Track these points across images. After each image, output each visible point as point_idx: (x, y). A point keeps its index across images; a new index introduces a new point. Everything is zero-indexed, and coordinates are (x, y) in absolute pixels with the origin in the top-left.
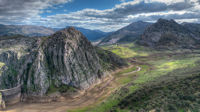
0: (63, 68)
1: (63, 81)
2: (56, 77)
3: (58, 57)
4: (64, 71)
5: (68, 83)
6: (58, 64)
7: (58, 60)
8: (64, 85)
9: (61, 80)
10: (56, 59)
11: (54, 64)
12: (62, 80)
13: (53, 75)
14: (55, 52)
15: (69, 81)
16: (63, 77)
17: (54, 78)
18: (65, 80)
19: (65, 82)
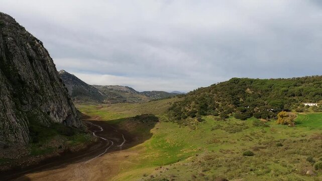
0: (53, 86)
1: (51, 116)
2: (35, 106)
3: (31, 59)
4: (54, 92)
5: (61, 120)
6: (37, 76)
7: (32, 66)
8: (57, 124)
9: (49, 113)
10: (28, 62)
11: (19, 75)
12: (51, 113)
13: (25, 102)
14: (17, 48)
15: (66, 115)
16: (53, 106)
17: (27, 108)
18: (58, 113)
19: (55, 119)
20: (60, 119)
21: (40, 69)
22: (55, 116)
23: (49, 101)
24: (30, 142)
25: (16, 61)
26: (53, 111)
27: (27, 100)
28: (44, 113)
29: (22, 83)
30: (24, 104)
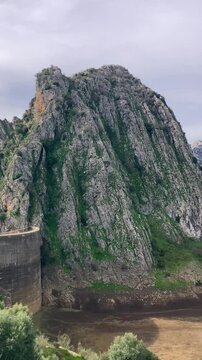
0: (182, 171)
1: (182, 224)
2: (157, 206)
3: (149, 129)
4: (185, 182)
5: (199, 234)
6: (158, 155)
7: (152, 140)
8: (191, 239)
9: (178, 219)
10: (146, 135)
11: (135, 158)
12: (181, 220)
13: (144, 199)
14: (132, 115)
16: (184, 207)
17: (147, 210)
18: (192, 221)
19: (188, 230)
20: (196, 231)
21: (163, 145)
22: (188, 225)
23: (178, 199)
24: (153, 266)
25: (131, 136)
26: (184, 216)
27: (147, 197)
28: (171, 219)
29: (140, 169)
30: (144, 203)
